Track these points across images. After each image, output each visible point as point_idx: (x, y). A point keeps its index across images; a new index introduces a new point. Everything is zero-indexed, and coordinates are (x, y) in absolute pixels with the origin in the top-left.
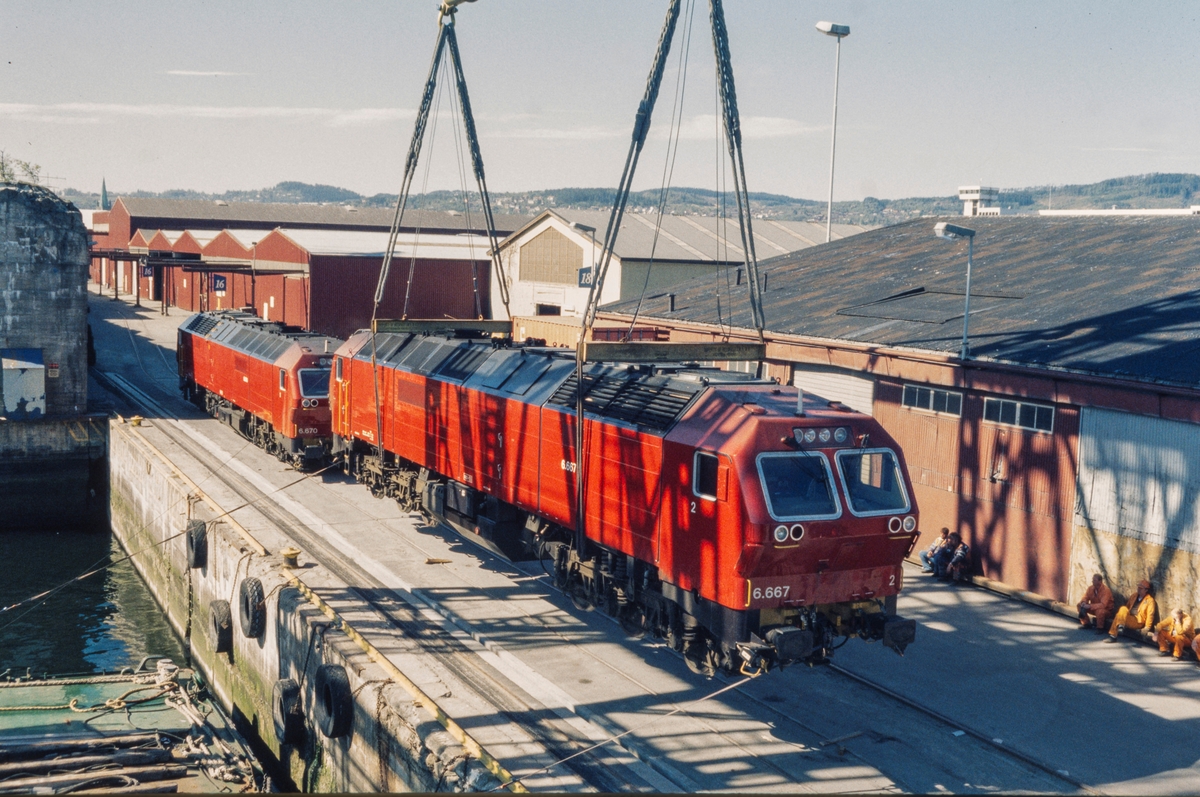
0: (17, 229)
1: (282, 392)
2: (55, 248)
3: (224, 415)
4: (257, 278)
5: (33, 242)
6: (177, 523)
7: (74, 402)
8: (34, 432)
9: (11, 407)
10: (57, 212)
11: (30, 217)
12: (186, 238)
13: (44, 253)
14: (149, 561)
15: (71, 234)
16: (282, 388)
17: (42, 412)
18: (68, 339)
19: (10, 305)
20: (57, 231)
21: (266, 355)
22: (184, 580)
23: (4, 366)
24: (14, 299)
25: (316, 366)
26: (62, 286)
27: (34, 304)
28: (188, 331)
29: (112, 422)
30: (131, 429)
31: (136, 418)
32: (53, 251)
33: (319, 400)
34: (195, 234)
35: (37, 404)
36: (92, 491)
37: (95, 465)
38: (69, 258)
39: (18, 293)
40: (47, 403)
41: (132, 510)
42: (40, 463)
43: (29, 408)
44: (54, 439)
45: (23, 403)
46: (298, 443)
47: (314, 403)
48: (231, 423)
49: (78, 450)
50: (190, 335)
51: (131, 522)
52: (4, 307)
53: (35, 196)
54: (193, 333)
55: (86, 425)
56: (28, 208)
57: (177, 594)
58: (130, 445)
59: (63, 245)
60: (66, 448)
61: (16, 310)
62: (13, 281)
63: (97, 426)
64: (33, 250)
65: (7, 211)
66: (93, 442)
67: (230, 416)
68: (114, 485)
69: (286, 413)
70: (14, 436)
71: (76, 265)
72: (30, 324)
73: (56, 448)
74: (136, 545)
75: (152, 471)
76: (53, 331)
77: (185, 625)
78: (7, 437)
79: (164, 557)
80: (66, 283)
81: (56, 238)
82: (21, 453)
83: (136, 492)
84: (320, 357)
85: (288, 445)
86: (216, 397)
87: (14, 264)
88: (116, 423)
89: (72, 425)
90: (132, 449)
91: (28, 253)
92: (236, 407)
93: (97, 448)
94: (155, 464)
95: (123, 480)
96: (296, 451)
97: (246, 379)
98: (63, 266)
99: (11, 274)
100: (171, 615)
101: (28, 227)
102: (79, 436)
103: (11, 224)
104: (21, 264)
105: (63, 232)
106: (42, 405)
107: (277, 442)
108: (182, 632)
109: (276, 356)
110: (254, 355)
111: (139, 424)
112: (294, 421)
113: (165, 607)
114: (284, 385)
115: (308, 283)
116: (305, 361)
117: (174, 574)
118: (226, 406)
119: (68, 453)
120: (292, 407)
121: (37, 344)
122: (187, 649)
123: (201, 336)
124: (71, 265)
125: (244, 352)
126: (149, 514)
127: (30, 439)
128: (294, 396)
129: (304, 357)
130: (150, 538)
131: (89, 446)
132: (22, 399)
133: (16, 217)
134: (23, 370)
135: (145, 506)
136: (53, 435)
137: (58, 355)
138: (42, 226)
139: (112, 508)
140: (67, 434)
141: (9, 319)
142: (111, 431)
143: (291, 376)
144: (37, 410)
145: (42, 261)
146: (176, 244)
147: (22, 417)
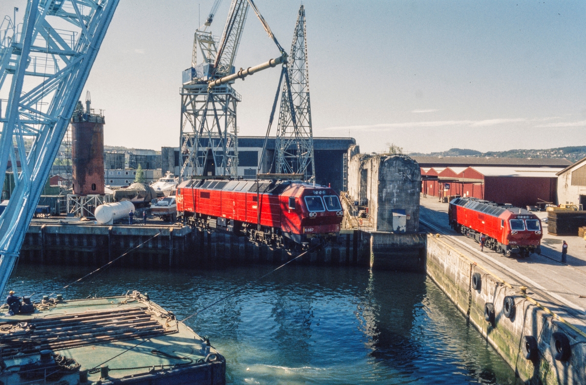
0: (399, 169)
1: (502, 228)
2: (410, 176)
3: (472, 235)
4: (464, 185)
5: (403, 173)
6: (464, 273)
7: (415, 228)
8: (402, 238)
9: (395, 229)
10: (411, 163)
11: (403, 165)
12: (432, 170)
13: (407, 177)
14: (447, 286)
15: (415, 171)
16: (502, 226)
17: (405, 231)
18: (413, 206)
19: (395, 195)
20: (411, 170)
21: (494, 214)
22: (467, 294)
23: (394, 215)
24: (397, 193)
25: (517, 218)
26: (412, 188)
27: (403, 194)
28: (455, 204)
29: (428, 235)
30: (437, 238)
31: (438, 234)
32: (409, 177)
33: (519, 232)
34: (435, 169)
35: (403, 228)
36: (420, 259)
37: (421, 250)
38: (414, 179)
39: (398, 191)
40: (406, 228)
41: (438, 266)
42: (403, 248)
43: (401, 229)
44: (408, 240)
45: (399, 228)
46: (509, 247)
47: (516, 232)
48: (475, 238)
49: (415, 245)
50: (456, 206)
51: (438, 271)
52: (394, 195)
53: (404, 158)
54: (457, 205)
55: (418, 236)
56: (402, 162)
57: (463, 298)
58: (438, 244)
59: (413, 174)
60: (412, 244)
61: (398, 196)
62: (396, 187)
63: (422, 236)
64: (403, 176)
65: (396, 163)
66: (421, 242)
67: (475, 236)
68: (429, 258)
69: (504, 236)
70: (395, 239)
71: (417, 181)
72: (401, 201)
73: (409, 243)
74: (440, 279)
75: (451, 254)
76: (408, 204)
77: (467, 310)
78: (393, 239)
79: (456, 285)
80: (414, 187)
81: (411, 172)
82: (397, 245)
83: (441, 261)
84: (517, 215)
85: (504, 247)
86: (467, 228)
87: (397, 181)
88: (430, 236)
89: (414, 236)
90: (439, 245)
91: (401, 177)
92: (476, 232)
93: (422, 244)
94: (452, 252)
95: (434, 256)
96: (508, 250)
97: (483, 222)
98: (413, 181)
99: (396, 184)
100: (459, 306)
101: (402, 168)
102: (416, 240)
103: (397, 168)
104: (399, 181)
105: (413, 170)
106: (405, 229)
107: (497, 246)
108: (465, 313)
109: (499, 214)
110: (488, 214)
111: (439, 237)
112: (507, 239)
113: (456, 302)
114: (503, 225)
115: (483, 186)
116: (512, 217)
117: (461, 291)
118: (472, 232)
119: (413, 246)
120: (507, 234)
121: (403, 208)
122: (468, 319)
123: (461, 206)
124: (415, 181)
125: (483, 213)
126: (448, 270)
127: (400, 240)
128: (508, 230)
129: (512, 215)
130: (448, 277)
131: (419, 244)
132: (399, 227)
133: (399, 165)
134: (399, 217)
135: (446, 266)
136: (408, 239)
137: (410, 212)
138: (406, 168)
139: (427, 265)
140: (412, 239)
141: (395, 199)
142: (428, 239)
143: (507, 222)
144: (403, 230)
145: (406, 180)
146: (428, 173)
147: (399, 233)
